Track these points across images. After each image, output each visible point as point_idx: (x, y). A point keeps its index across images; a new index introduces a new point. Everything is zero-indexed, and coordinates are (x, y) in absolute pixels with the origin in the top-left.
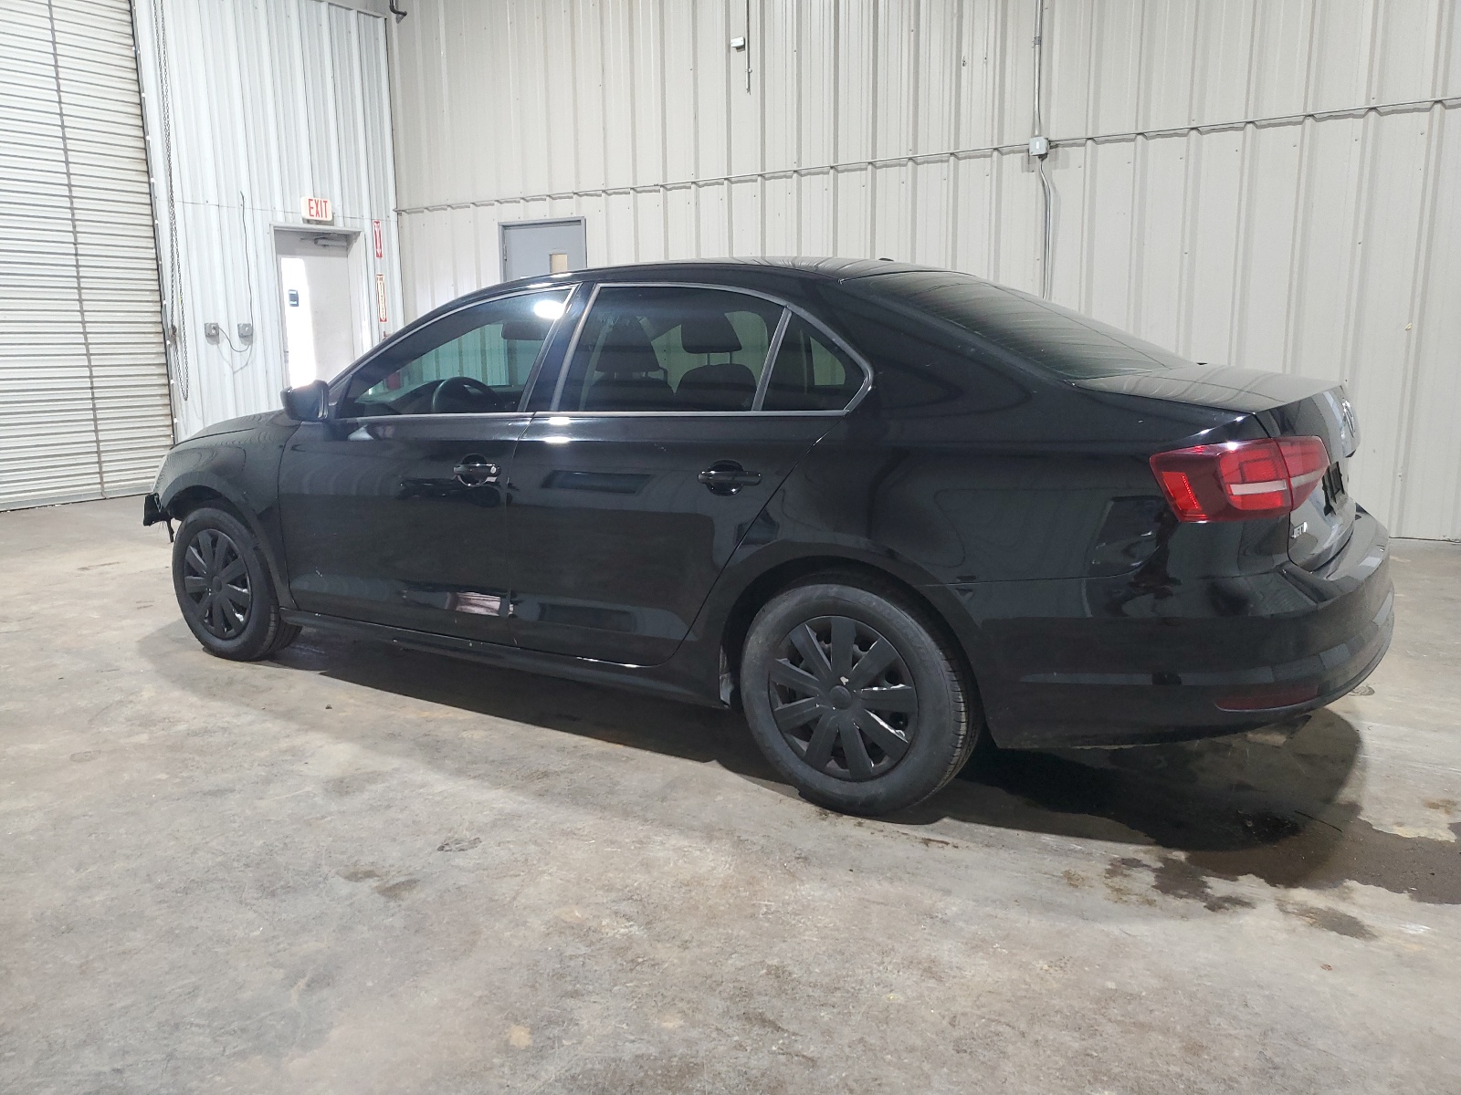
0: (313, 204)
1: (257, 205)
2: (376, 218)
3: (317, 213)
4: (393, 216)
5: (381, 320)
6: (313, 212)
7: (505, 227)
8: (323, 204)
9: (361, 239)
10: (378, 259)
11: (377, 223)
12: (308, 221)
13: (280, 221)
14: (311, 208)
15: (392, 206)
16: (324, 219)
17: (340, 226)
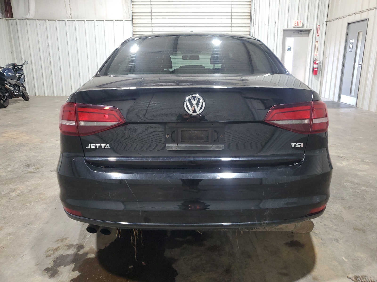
0: (296, 22)
1: (279, 24)
2: (318, 24)
3: (297, 24)
4: (325, 23)
5: (315, 55)
6: (296, 24)
7: (349, 24)
8: (300, 22)
9: (312, 31)
10: (317, 37)
11: (319, 26)
12: (295, 27)
13: (286, 28)
14: (295, 23)
15: (325, 20)
16: (299, 26)
17: (305, 28)
